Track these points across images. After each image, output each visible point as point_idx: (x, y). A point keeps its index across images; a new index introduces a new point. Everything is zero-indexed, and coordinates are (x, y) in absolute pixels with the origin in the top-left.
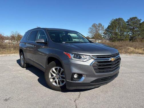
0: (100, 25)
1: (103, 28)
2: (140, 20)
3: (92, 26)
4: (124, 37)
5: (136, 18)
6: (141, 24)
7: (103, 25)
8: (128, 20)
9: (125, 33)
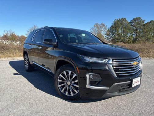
0: (103, 25)
1: (105, 28)
2: (143, 21)
3: (95, 26)
4: (127, 38)
5: (140, 18)
6: (144, 25)
7: (106, 26)
8: (131, 20)
9: (128, 35)
